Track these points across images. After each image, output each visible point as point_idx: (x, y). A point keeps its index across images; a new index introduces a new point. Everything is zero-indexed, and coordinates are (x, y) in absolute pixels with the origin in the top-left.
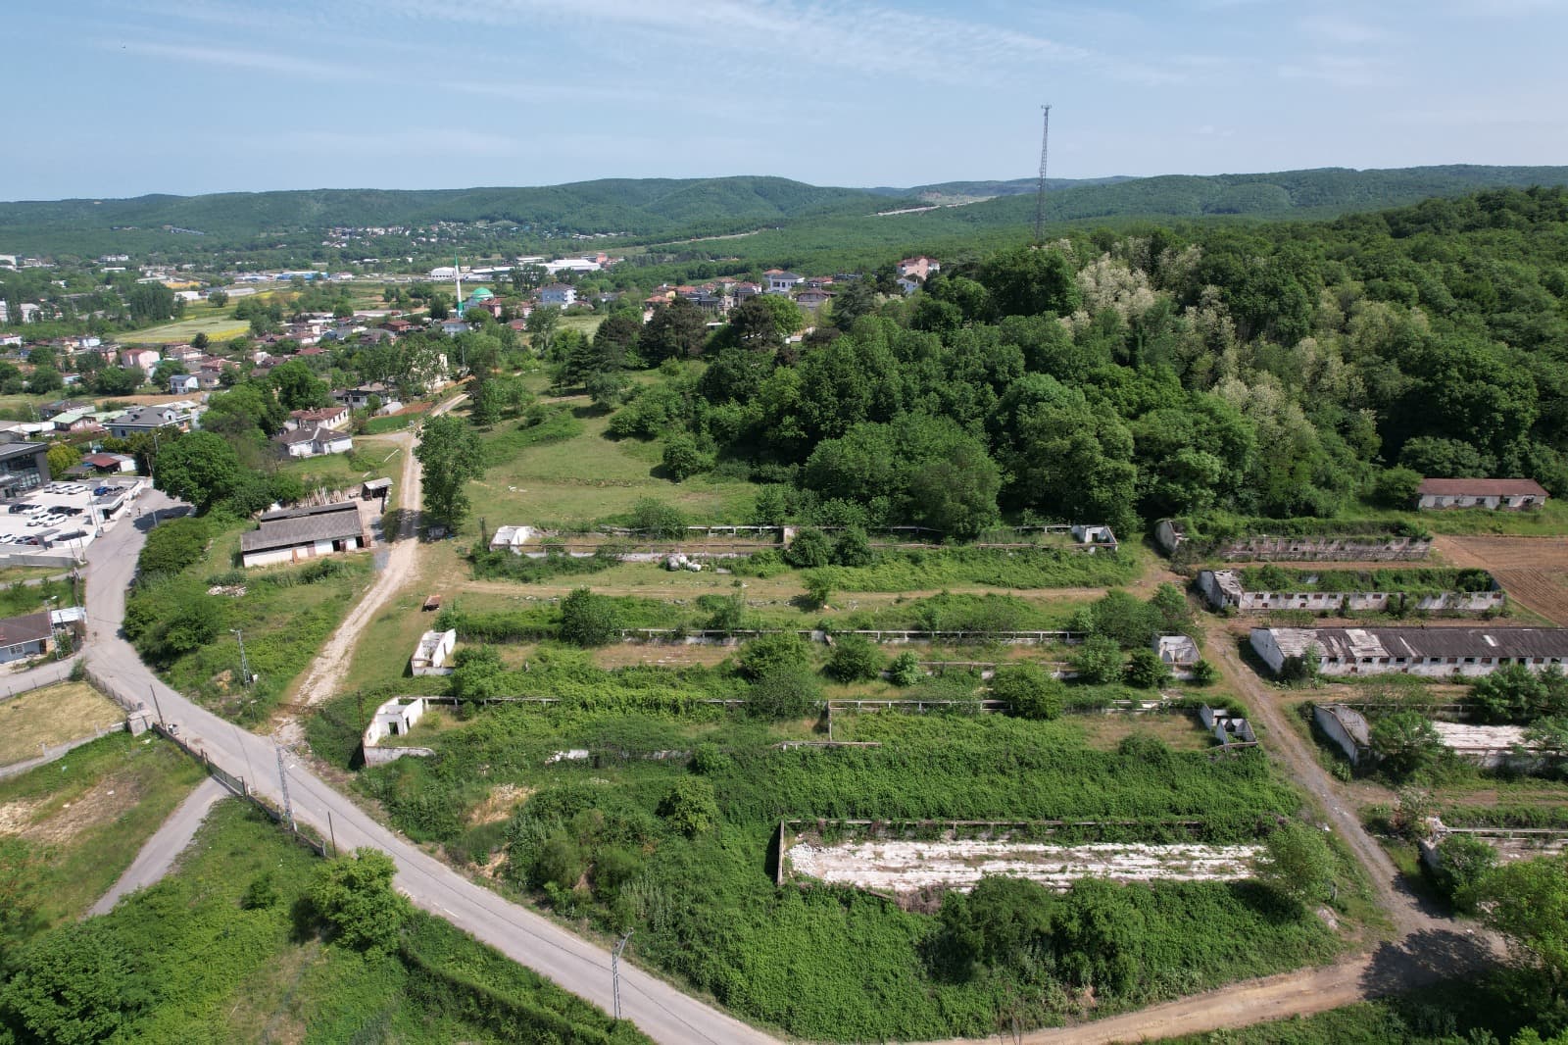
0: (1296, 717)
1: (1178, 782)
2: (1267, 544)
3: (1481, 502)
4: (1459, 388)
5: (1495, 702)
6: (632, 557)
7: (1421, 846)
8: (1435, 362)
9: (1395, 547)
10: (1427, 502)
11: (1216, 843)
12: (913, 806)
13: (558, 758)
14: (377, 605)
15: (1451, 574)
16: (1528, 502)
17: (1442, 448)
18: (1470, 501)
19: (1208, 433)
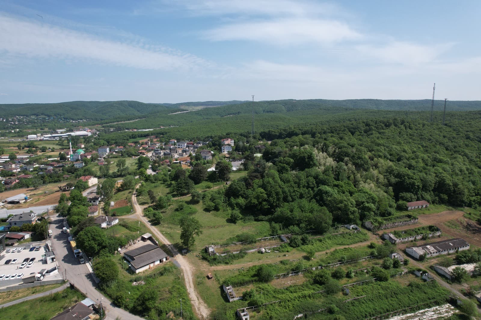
0: (429, 269)
1: (426, 291)
2: (389, 224)
3: (419, 207)
4: (408, 181)
5: (463, 259)
6: (250, 251)
7: (476, 297)
8: (401, 175)
9: (412, 221)
10: (409, 208)
11: (440, 305)
12: (382, 311)
13: (296, 318)
14: (191, 280)
15: (427, 227)
16: (426, 206)
17: (408, 195)
18: (417, 207)
19: (368, 198)
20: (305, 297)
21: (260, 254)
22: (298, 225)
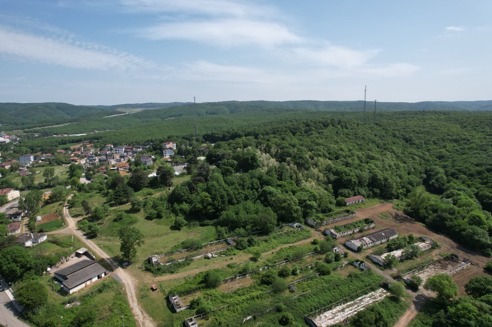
0: (366, 259)
1: (363, 280)
2: (330, 220)
3: (355, 202)
4: (345, 178)
5: (393, 247)
6: (196, 258)
7: (403, 279)
8: (339, 172)
9: (350, 216)
10: (348, 204)
11: (375, 290)
12: (325, 303)
13: (245, 320)
14: (134, 294)
15: (363, 220)
16: (362, 200)
17: (346, 191)
18: (354, 202)
19: (310, 196)
20: (253, 298)
21: (207, 260)
22: (244, 227)
